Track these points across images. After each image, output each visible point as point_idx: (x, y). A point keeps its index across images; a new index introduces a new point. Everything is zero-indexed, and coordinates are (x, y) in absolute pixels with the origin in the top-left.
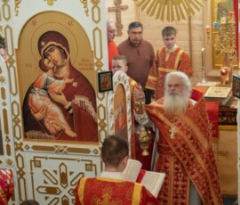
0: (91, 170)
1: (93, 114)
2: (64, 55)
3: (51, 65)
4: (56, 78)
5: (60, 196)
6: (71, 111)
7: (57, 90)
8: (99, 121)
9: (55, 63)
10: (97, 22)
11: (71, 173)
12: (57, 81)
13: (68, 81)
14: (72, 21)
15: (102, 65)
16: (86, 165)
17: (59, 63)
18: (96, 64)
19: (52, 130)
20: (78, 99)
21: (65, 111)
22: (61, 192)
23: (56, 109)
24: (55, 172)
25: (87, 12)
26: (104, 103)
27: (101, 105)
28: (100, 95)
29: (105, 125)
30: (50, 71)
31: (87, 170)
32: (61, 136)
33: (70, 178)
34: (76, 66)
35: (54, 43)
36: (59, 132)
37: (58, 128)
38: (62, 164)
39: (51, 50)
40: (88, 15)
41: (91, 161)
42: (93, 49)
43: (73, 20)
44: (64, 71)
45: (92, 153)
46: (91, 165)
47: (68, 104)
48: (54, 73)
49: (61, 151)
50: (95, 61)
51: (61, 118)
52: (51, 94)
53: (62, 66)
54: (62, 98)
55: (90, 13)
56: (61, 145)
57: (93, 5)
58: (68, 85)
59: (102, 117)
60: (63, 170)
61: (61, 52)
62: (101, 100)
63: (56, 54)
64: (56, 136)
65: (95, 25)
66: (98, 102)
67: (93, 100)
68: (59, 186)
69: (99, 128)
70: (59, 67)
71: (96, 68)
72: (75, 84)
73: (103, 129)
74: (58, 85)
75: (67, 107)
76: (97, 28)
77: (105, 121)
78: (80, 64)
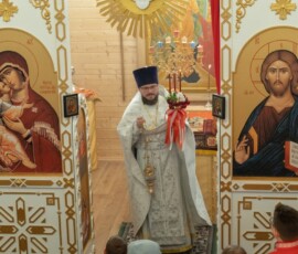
0: (54, 204)
1: (56, 142)
2: (22, 77)
3: (7, 89)
4: (13, 103)
5: (17, 236)
6: (30, 140)
7: (13, 116)
8: (63, 150)
9: (11, 87)
10: (62, 40)
11: (30, 209)
12: (14, 107)
13: (27, 106)
14: (31, 39)
15: (67, 87)
16: (48, 199)
17: (16, 87)
18: (61, 87)
19: (7, 162)
20: (38, 126)
21: (23, 141)
22: (17, 230)
23: (12, 138)
24: (11, 208)
25: (49, 29)
26: (68, 129)
27: (66, 132)
28: (65, 121)
29: (70, 153)
30: (5, 96)
31: (48, 204)
32: (18, 167)
33: (28, 214)
34: (37, 90)
35: (11, 64)
36: (15, 164)
37: (14, 159)
38: (20, 199)
39: (7, 73)
40: (50, 33)
41: (53, 194)
42: (56, 70)
43: (33, 38)
44: (23, 95)
45: (55, 186)
46: (54, 198)
47: (26, 133)
48: (10, 98)
49: (18, 185)
50: (59, 83)
51: (18, 148)
52: (6, 122)
53: (20, 90)
54: (19, 126)
55: (53, 30)
56: (18, 178)
57: (56, 21)
58: (27, 111)
59: (66, 144)
60: (20, 205)
61: (18, 74)
62: (66, 125)
63: (12, 77)
64: (12, 168)
65: (59, 44)
66: (62, 129)
67: (56, 126)
68: (15, 224)
69: (63, 157)
70: (16, 91)
71: (60, 91)
72: (35, 110)
73: (67, 158)
74: (15, 111)
75: (25, 135)
76: (61, 47)
77: (71, 150)
78: (41, 87)
